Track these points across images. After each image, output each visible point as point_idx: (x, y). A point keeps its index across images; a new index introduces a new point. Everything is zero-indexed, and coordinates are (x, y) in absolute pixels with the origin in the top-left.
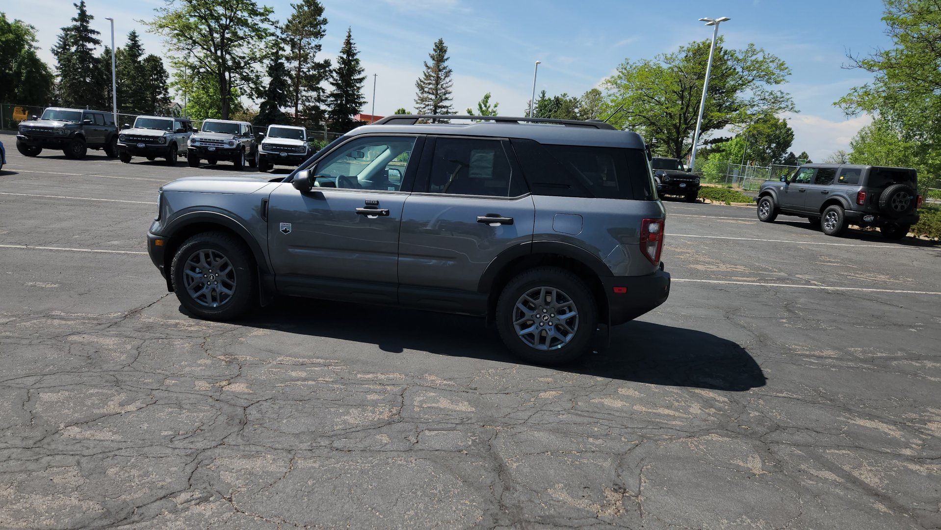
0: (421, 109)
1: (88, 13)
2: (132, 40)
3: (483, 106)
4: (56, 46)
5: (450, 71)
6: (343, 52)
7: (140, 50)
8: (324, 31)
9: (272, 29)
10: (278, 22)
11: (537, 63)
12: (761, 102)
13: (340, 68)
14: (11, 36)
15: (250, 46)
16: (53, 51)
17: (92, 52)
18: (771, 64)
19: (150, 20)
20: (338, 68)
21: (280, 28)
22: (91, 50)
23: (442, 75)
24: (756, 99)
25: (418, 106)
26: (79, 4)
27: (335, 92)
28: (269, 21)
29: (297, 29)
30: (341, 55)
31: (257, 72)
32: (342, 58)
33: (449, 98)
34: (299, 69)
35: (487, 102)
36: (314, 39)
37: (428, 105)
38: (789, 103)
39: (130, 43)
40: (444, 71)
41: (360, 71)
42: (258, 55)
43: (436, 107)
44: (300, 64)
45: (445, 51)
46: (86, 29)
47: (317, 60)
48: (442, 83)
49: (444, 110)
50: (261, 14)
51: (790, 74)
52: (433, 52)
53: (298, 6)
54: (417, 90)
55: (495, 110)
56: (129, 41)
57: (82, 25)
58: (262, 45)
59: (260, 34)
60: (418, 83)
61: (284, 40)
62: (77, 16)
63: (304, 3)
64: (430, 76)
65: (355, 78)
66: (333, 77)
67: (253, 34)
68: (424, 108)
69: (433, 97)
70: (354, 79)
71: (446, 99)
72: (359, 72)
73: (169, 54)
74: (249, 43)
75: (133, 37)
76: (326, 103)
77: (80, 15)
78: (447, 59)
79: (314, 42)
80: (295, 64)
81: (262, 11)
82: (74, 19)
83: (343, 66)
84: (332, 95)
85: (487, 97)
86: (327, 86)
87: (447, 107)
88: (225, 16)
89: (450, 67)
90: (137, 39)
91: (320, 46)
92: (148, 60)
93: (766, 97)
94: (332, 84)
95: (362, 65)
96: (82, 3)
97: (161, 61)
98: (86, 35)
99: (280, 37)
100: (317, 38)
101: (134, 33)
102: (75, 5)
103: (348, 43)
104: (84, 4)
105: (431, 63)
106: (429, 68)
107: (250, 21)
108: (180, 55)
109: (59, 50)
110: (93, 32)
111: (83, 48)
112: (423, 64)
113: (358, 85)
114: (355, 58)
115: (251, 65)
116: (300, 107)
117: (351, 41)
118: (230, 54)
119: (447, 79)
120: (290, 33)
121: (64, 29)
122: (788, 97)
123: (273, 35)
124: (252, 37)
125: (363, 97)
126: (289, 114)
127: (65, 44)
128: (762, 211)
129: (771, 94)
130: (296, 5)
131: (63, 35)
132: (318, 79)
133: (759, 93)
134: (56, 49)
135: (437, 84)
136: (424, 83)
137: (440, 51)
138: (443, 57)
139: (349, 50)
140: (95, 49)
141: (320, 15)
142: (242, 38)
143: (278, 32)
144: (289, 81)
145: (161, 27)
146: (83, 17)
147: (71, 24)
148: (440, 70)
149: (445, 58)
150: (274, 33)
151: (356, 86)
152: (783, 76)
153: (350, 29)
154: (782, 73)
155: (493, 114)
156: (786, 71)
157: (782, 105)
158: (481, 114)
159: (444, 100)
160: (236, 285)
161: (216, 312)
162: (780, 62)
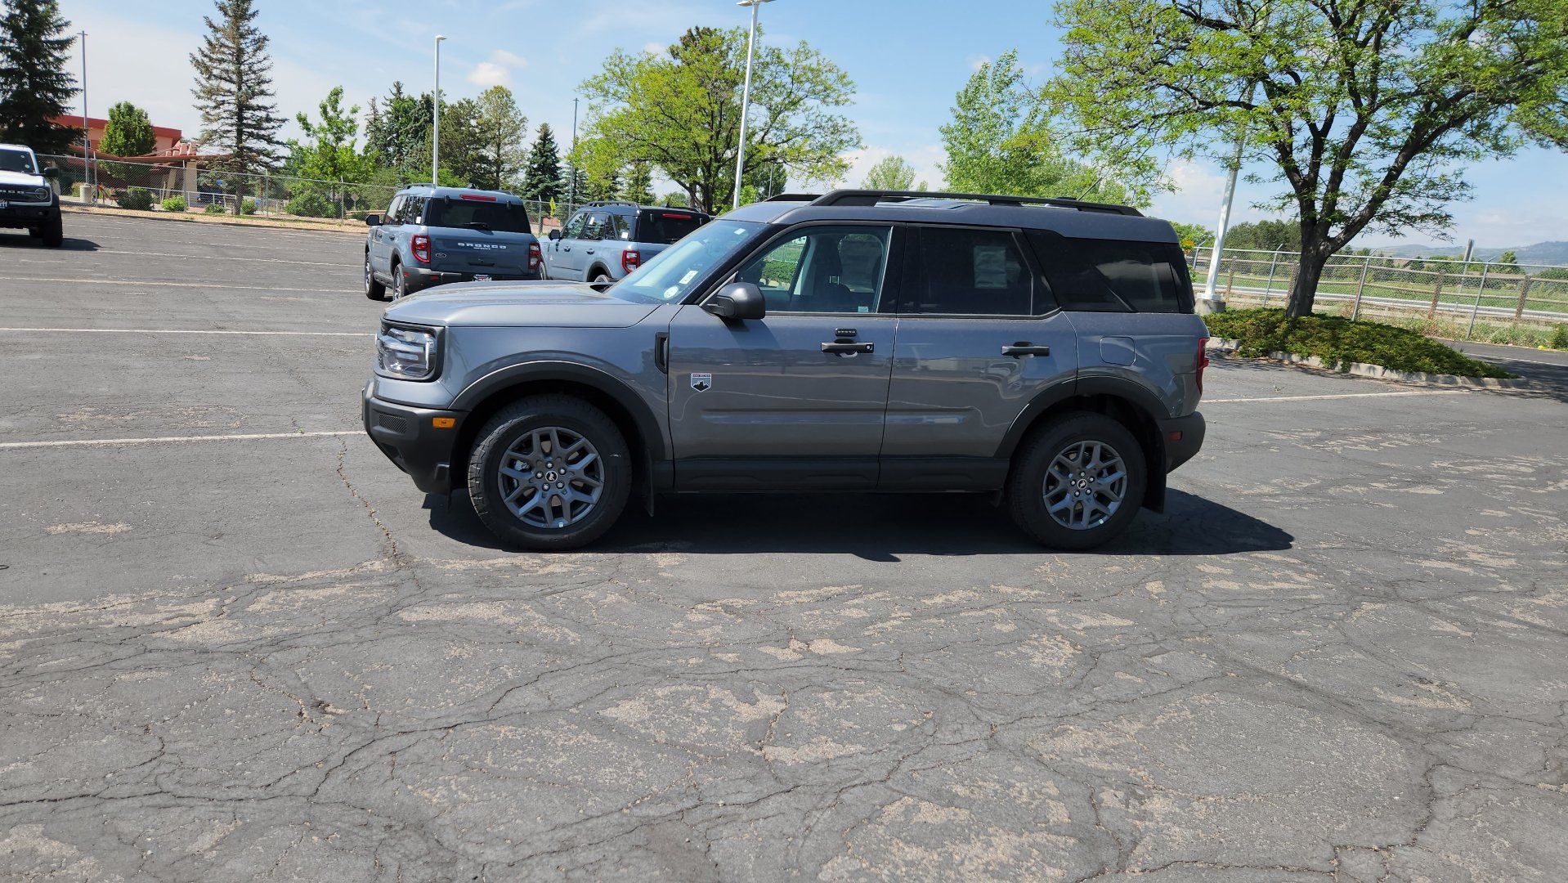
0: (208, 110)
3: (329, 109)
5: (264, 39)
11: (439, 39)
12: (816, 131)
13: (12, 17)
18: (829, 74)
20: (7, 15)
23: (247, 44)
24: (811, 125)
25: (202, 103)
33: (268, 92)
35: (337, 101)
37: (223, 102)
38: (854, 136)
40: (251, 37)
41: (60, 26)
43: (242, 107)
48: (250, 61)
49: (263, 114)
51: (855, 92)
54: (196, 73)
55: (352, 116)
60: (194, 58)
64: (222, 45)
65: (51, 38)
68: (215, 108)
69: (234, 88)
70: (47, 42)
71: (262, 93)
72: (59, 28)
78: (253, 15)
83: (18, 12)
85: (337, 94)
87: (265, 108)
89: (263, 32)
93: (823, 124)
105: (220, 20)
106: (216, 30)
112: (204, 22)
113: (57, 54)
119: (261, 55)
122: (852, 126)
125: (72, 80)
129: (830, 119)
133: (813, 117)
135: (239, 62)
136: (211, 59)
138: (247, 10)
148: (242, 36)
149: (250, 12)
151: (52, 55)
152: (845, 94)
154: (843, 90)
155: (348, 125)
156: (850, 86)
157: (845, 137)
158: (325, 124)
159: (258, 94)
160: (602, 485)
161: (566, 536)
162: (841, 73)
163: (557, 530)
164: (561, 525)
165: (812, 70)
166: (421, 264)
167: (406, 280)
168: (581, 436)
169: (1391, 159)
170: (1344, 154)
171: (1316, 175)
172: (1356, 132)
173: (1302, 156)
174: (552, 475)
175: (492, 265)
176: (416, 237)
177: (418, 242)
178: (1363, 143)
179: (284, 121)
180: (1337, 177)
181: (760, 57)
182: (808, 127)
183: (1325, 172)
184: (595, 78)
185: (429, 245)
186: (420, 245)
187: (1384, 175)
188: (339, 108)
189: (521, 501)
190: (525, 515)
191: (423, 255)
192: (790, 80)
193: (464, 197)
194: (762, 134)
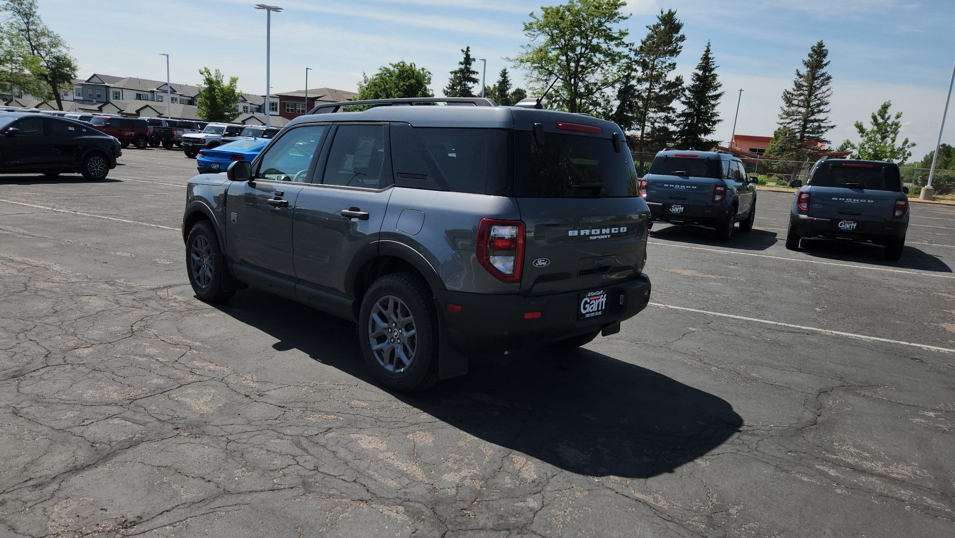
0: (785, 125)
1: (471, 57)
2: (503, 77)
3: (879, 118)
4: (447, 87)
5: (829, 78)
6: (699, 69)
7: (508, 85)
8: (681, 48)
9: (625, 51)
10: (632, 44)
13: (694, 86)
14: (413, 81)
15: (603, 71)
16: (444, 91)
17: (471, 90)
19: (513, 56)
20: (692, 85)
21: (634, 51)
22: (470, 88)
23: (816, 83)
25: (783, 121)
26: (465, 50)
27: (686, 111)
28: (624, 43)
29: (650, 51)
30: (697, 71)
31: (608, 96)
32: (696, 74)
33: (824, 110)
34: (649, 90)
35: (885, 112)
36: (669, 57)
37: (796, 120)
39: (501, 79)
40: (822, 78)
41: (717, 87)
42: (610, 80)
43: (806, 121)
44: (651, 85)
45: (825, 56)
46: (469, 71)
47: (668, 79)
48: (817, 93)
49: (816, 124)
50: (616, 39)
52: (807, 59)
53: (654, 26)
54: (783, 104)
55: (896, 121)
56: (501, 77)
57: (466, 67)
58: (615, 69)
59: (613, 58)
60: (785, 96)
61: (637, 62)
62: (462, 60)
63: (660, 23)
64: (802, 86)
65: (710, 95)
66: (684, 95)
67: (607, 59)
68: (790, 123)
69: (803, 110)
70: (709, 96)
71: (820, 111)
72: (715, 88)
73: (531, 85)
74: (602, 68)
75: (504, 74)
76: (675, 123)
77: (465, 58)
78: (826, 65)
79: (669, 60)
80: (647, 85)
81: (616, 35)
82: (461, 63)
83: (698, 83)
84: (683, 114)
85: (885, 108)
86: (678, 106)
87: (822, 121)
88: (582, 45)
89: (829, 74)
90: (507, 75)
91: (674, 64)
92: (514, 94)
94: (684, 103)
95: (719, 79)
96: (468, 48)
97: (526, 94)
98: (468, 76)
99: (633, 60)
100: (673, 56)
101: (505, 70)
102: (463, 51)
103: (706, 58)
104: (469, 49)
105: (804, 70)
106: (801, 77)
107: (604, 46)
108: (538, 86)
109: (449, 91)
110: (474, 72)
111: (465, 87)
113: (713, 102)
114: (712, 73)
115: (603, 90)
116: (648, 129)
117: (710, 56)
118: (583, 81)
119: (824, 88)
120: (643, 55)
121: (452, 73)
123: (626, 57)
124: (606, 63)
125: (717, 115)
126: (634, 136)
127: (453, 86)
130: (652, 26)
131: (453, 77)
132: (669, 98)
134: (446, 89)
135: (810, 95)
136: (793, 95)
137: (819, 55)
138: (822, 61)
139: (706, 64)
140: (473, 87)
141: (677, 32)
142: (596, 65)
143: (632, 55)
144: (640, 104)
145: (522, 61)
146: (468, 60)
147: (457, 67)
148: (816, 78)
149: (824, 63)
150: (628, 55)
151: (711, 103)
153: (709, 43)
155: (894, 127)
158: (875, 128)
159: (816, 113)
160: (213, 269)
175: (685, 199)
179: (832, 127)
188: (887, 116)
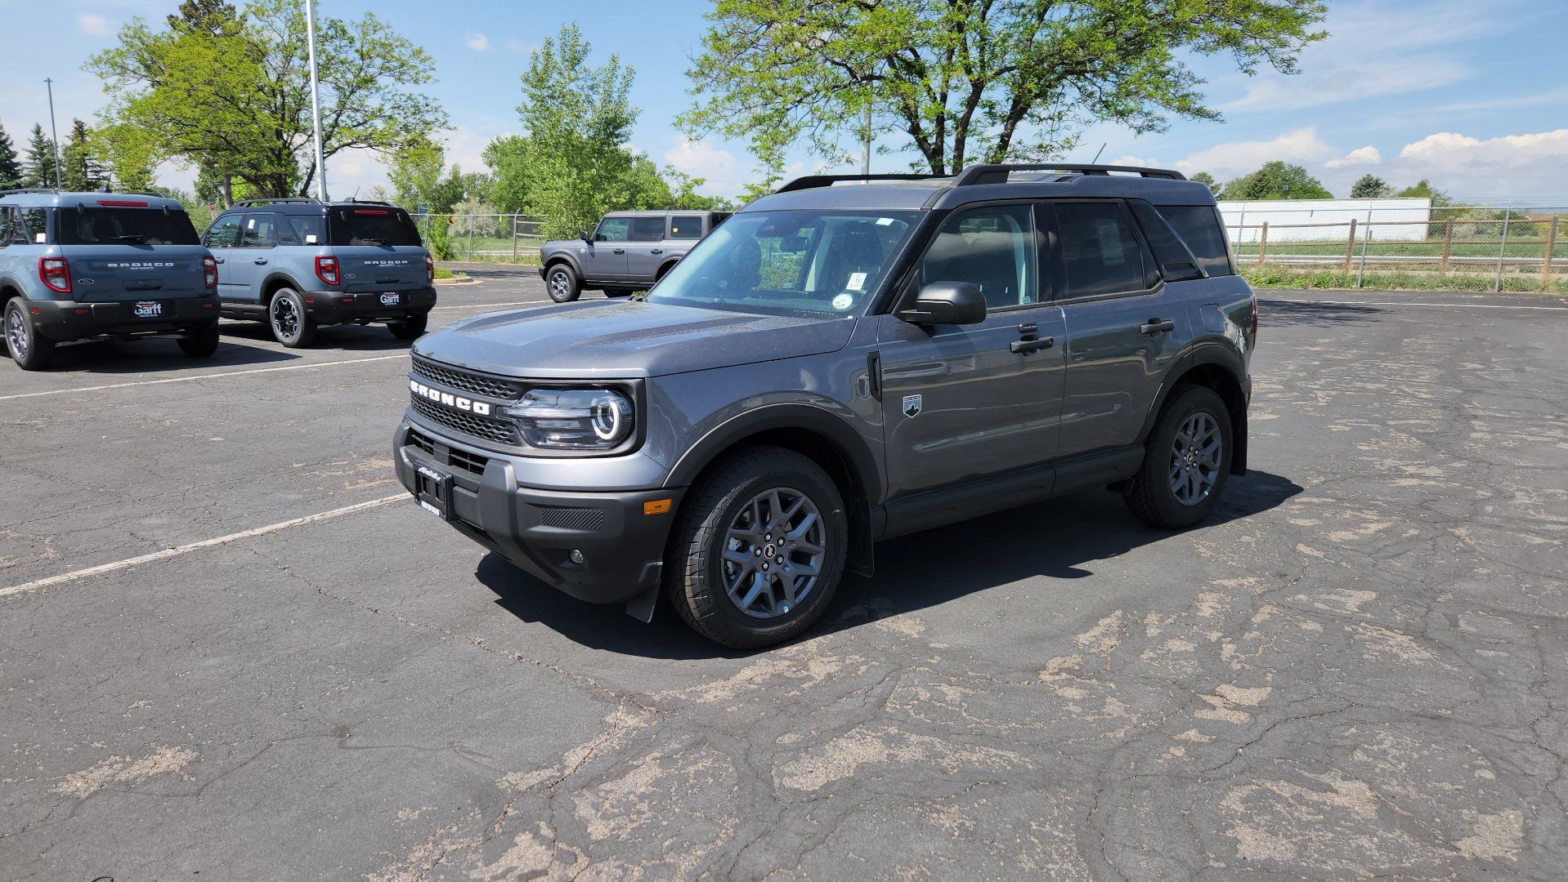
12: (396, 111)
18: (403, 50)
24: (389, 105)
38: (440, 116)
51: (434, 69)
93: (402, 104)
122: (437, 105)
128: (556, 287)
129: (409, 98)
133: (389, 97)
152: (424, 71)
154: (421, 67)
156: (428, 63)
157: (429, 117)
160: (823, 550)
161: (794, 622)
162: (416, 47)
163: (784, 618)
164: (786, 610)
165: (383, 45)
166: (57, 294)
167: (34, 319)
168: (801, 494)
169: (1000, 128)
170: (964, 124)
171: (942, 142)
172: (972, 103)
173: (927, 126)
174: (771, 550)
175: (158, 288)
176: (44, 261)
177: (49, 266)
178: (978, 113)
180: (960, 144)
181: (320, 30)
182: (386, 108)
183: (950, 142)
184: (107, 53)
185: (67, 269)
186: (51, 271)
187: (997, 141)
189: (742, 592)
190: (750, 608)
191: (59, 283)
192: (357, 56)
193: (103, 203)
194: (334, 116)
